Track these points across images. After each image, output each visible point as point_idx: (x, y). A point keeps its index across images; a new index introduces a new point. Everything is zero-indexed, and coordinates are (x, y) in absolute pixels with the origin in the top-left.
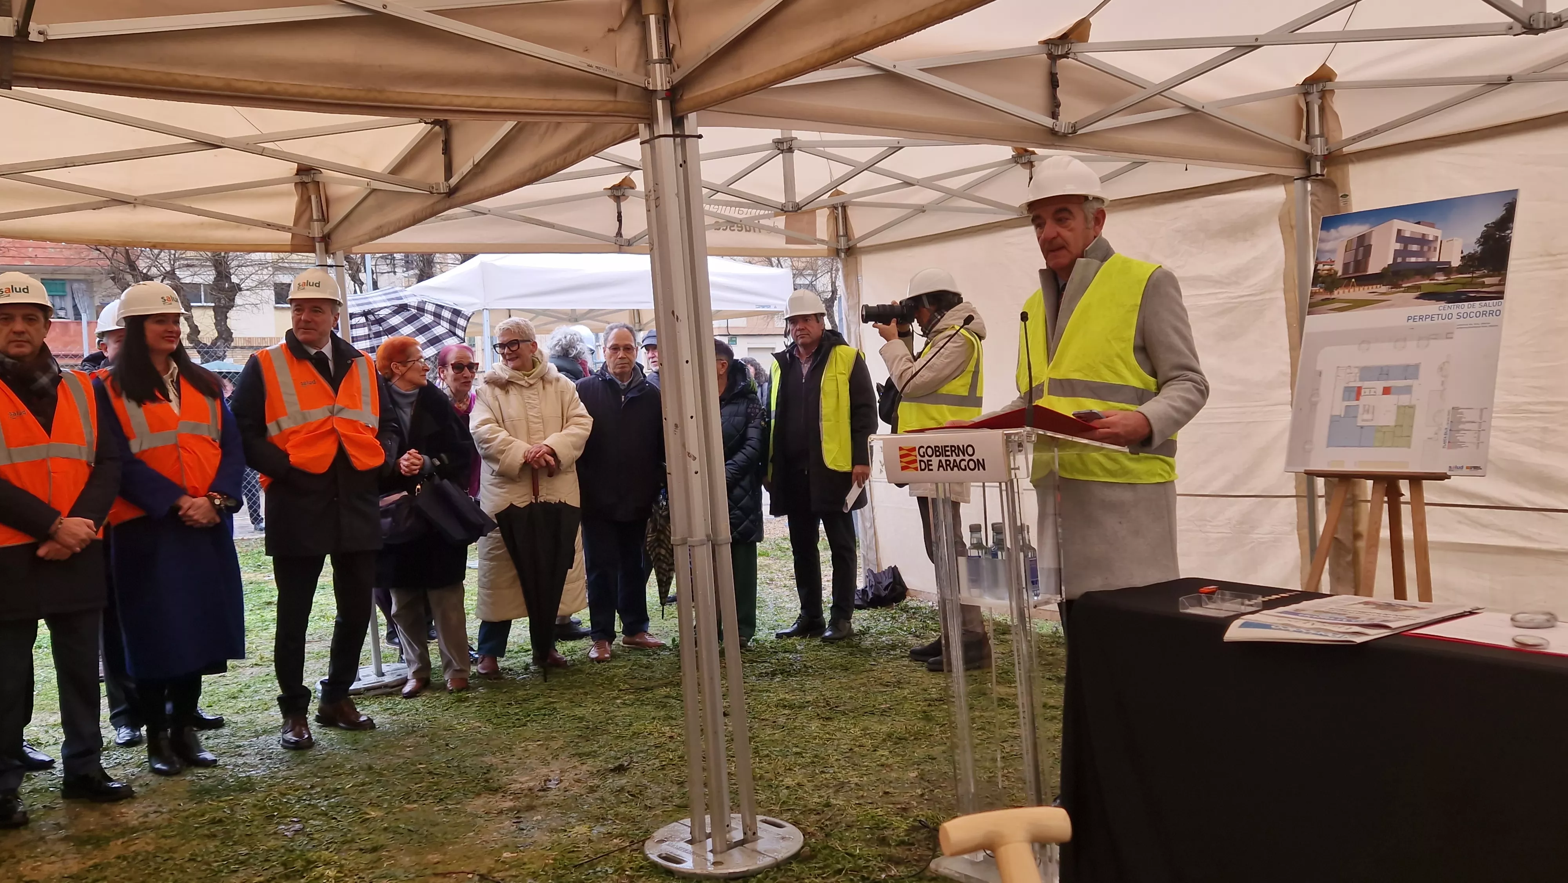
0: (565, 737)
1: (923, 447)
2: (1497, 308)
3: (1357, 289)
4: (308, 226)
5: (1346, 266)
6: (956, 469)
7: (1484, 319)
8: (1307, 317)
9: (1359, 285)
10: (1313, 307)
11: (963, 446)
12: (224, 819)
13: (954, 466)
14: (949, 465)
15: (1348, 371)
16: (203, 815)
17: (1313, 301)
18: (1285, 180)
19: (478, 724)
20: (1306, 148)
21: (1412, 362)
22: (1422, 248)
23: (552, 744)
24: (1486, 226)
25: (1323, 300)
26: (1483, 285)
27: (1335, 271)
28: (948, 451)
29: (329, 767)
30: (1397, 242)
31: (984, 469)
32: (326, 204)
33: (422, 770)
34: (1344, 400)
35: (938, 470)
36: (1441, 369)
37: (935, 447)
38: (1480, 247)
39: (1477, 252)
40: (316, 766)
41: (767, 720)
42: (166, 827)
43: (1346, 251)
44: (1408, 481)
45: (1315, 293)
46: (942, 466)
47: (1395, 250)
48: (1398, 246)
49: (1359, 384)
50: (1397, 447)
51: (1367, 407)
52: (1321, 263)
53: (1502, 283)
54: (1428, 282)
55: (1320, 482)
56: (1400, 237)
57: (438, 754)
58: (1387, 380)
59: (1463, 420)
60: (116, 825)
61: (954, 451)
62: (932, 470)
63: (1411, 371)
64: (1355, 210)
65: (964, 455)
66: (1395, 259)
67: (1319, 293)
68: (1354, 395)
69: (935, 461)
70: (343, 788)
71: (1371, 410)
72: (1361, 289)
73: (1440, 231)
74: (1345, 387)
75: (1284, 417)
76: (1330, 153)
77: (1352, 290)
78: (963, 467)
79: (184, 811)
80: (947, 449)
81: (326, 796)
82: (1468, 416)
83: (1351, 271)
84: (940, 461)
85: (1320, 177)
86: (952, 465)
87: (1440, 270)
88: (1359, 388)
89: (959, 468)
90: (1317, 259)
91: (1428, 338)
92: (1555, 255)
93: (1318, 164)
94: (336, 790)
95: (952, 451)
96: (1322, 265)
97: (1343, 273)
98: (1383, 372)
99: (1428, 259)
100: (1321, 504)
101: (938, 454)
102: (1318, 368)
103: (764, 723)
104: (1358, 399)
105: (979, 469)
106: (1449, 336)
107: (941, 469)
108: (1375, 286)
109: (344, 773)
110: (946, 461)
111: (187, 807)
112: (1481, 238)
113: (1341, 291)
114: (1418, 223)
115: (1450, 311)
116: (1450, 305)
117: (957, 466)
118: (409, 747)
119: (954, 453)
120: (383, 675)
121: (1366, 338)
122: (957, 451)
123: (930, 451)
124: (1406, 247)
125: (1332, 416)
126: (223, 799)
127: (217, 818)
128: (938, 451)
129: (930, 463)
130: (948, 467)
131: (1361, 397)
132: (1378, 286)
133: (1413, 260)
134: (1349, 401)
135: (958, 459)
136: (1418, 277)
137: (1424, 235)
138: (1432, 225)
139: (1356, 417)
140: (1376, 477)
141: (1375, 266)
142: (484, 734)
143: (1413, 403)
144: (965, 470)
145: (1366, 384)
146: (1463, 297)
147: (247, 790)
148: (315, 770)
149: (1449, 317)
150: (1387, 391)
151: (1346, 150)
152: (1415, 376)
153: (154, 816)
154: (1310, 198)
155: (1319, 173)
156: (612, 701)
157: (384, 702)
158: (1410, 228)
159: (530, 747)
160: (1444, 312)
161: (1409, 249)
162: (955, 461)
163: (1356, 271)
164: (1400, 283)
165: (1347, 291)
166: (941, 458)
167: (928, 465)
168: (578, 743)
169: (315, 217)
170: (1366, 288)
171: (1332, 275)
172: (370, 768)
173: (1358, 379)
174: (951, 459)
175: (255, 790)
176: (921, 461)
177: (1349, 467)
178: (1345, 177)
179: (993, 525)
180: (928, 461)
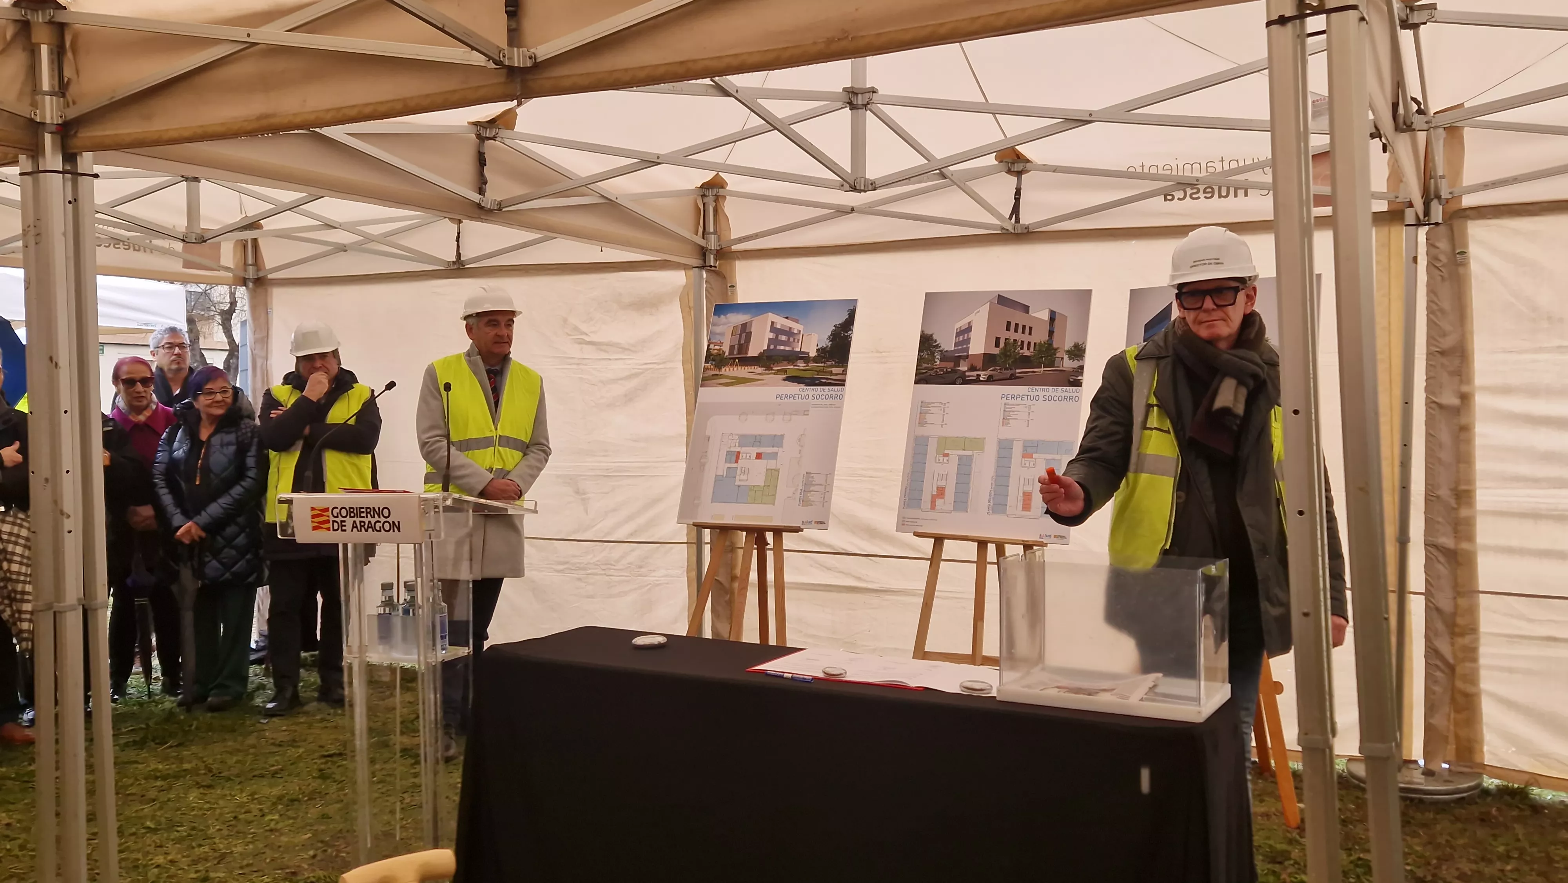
1: (337, 508)
2: (840, 393)
3: (739, 368)
5: (732, 348)
6: (370, 530)
7: (829, 402)
8: (700, 388)
9: (741, 365)
10: (706, 381)
11: (379, 508)
13: (368, 527)
14: (364, 526)
15: (730, 437)
17: (706, 375)
18: (685, 267)
20: (702, 243)
21: (779, 433)
22: (789, 339)
24: (834, 326)
25: (713, 375)
26: (831, 373)
27: (723, 351)
28: (363, 512)
30: (770, 331)
31: (399, 531)
34: (726, 462)
35: (352, 531)
36: (799, 440)
37: (350, 508)
38: (830, 343)
39: (828, 346)
43: (732, 335)
44: (772, 533)
45: (708, 369)
46: (356, 527)
47: (769, 339)
48: (772, 335)
49: (738, 449)
50: (765, 504)
51: (744, 469)
52: (713, 343)
53: (844, 373)
54: (792, 367)
55: (707, 532)
56: (773, 329)
58: (760, 446)
59: (814, 483)
61: (370, 513)
62: (345, 531)
63: (777, 440)
64: (740, 300)
65: (379, 517)
66: (769, 346)
67: (710, 369)
68: (734, 458)
69: (349, 522)
71: (746, 472)
72: (743, 368)
73: (802, 326)
74: (727, 452)
75: (678, 473)
76: (721, 249)
77: (735, 369)
78: (378, 529)
80: (362, 510)
82: (818, 479)
83: (735, 352)
84: (354, 522)
85: (713, 268)
86: (366, 526)
87: (801, 358)
88: (738, 453)
89: (374, 529)
90: (710, 339)
91: (791, 414)
92: (881, 352)
93: (712, 256)
95: (367, 513)
96: (713, 345)
97: (729, 354)
98: (757, 440)
99: (793, 348)
100: (707, 549)
101: (352, 515)
102: (708, 433)
104: (737, 462)
105: (394, 531)
106: (805, 413)
107: (355, 530)
108: (753, 367)
110: (361, 522)
112: (831, 335)
113: (727, 369)
114: (787, 318)
115: (806, 393)
116: (807, 387)
117: (371, 527)
119: (369, 515)
121: (744, 410)
122: (372, 513)
123: (344, 512)
124: (777, 336)
125: (716, 475)
128: (353, 512)
129: (344, 524)
130: (363, 529)
131: (739, 461)
132: (756, 367)
133: (782, 348)
134: (730, 463)
135: (373, 521)
136: (785, 362)
137: (790, 328)
138: (797, 321)
139: (735, 477)
140: (749, 530)
141: (753, 351)
143: (778, 467)
144: (380, 531)
145: (744, 450)
146: (817, 382)
149: (806, 397)
150: (759, 456)
151: (734, 248)
152: (780, 445)
154: (705, 286)
155: (713, 265)
158: (781, 322)
160: (803, 393)
161: (779, 338)
162: (369, 522)
163: (739, 354)
164: (772, 366)
165: (732, 369)
166: (355, 519)
167: (342, 525)
170: (746, 368)
171: (721, 354)
173: (737, 444)
174: (366, 520)
176: (334, 521)
177: (728, 520)
178: (733, 270)
179: (405, 583)
180: (342, 521)
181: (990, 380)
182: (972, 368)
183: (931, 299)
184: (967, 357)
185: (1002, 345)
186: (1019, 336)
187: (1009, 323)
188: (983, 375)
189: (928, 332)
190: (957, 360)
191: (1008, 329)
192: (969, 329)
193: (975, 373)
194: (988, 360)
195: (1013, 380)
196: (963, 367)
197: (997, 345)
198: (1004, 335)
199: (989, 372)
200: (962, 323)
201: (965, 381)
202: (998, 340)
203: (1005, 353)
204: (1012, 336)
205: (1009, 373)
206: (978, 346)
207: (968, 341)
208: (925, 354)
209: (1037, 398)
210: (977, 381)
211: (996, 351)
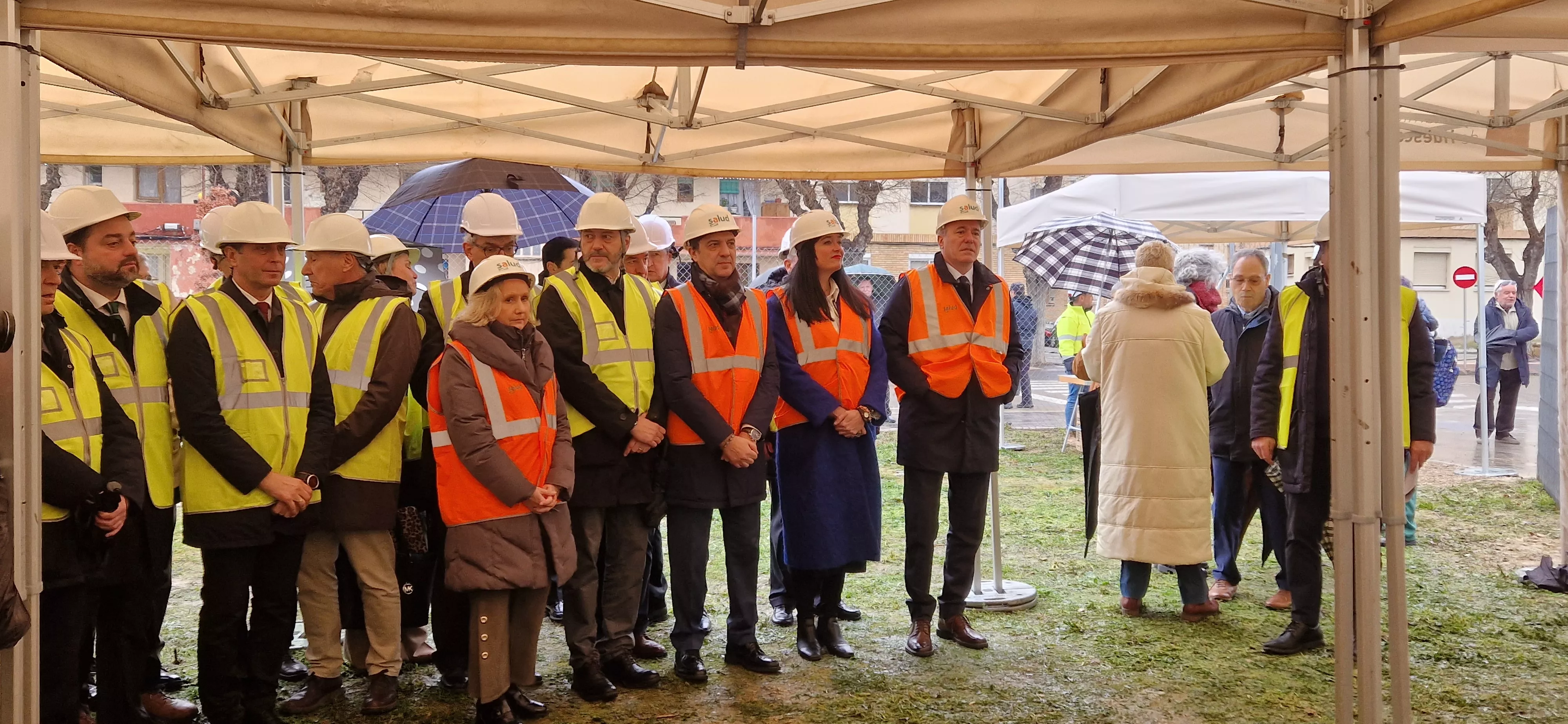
0: (1189, 692)
4: (961, 152)
12: (863, 715)
16: (844, 707)
19: (1098, 660)
23: (1174, 696)
29: (953, 680)
32: (978, 130)
33: (1041, 699)
40: (942, 675)
41: (1428, 714)
42: (814, 712)
57: (1056, 685)
60: (774, 702)
70: (967, 704)
79: (829, 699)
81: (952, 709)
94: (960, 704)
103: (1425, 717)
109: (968, 688)
111: (831, 695)
118: (1029, 672)
120: (1003, 592)
126: (862, 694)
127: (857, 713)
142: (1103, 672)
147: (880, 689)
148: (941, 680)
153: (804, 698)
156: (1242, 659)
157: (1004, 619)
159: (1151, 696)
168: (1203, 701)
169: (968, 143)
172: (992, 688)
175: (888, 690)
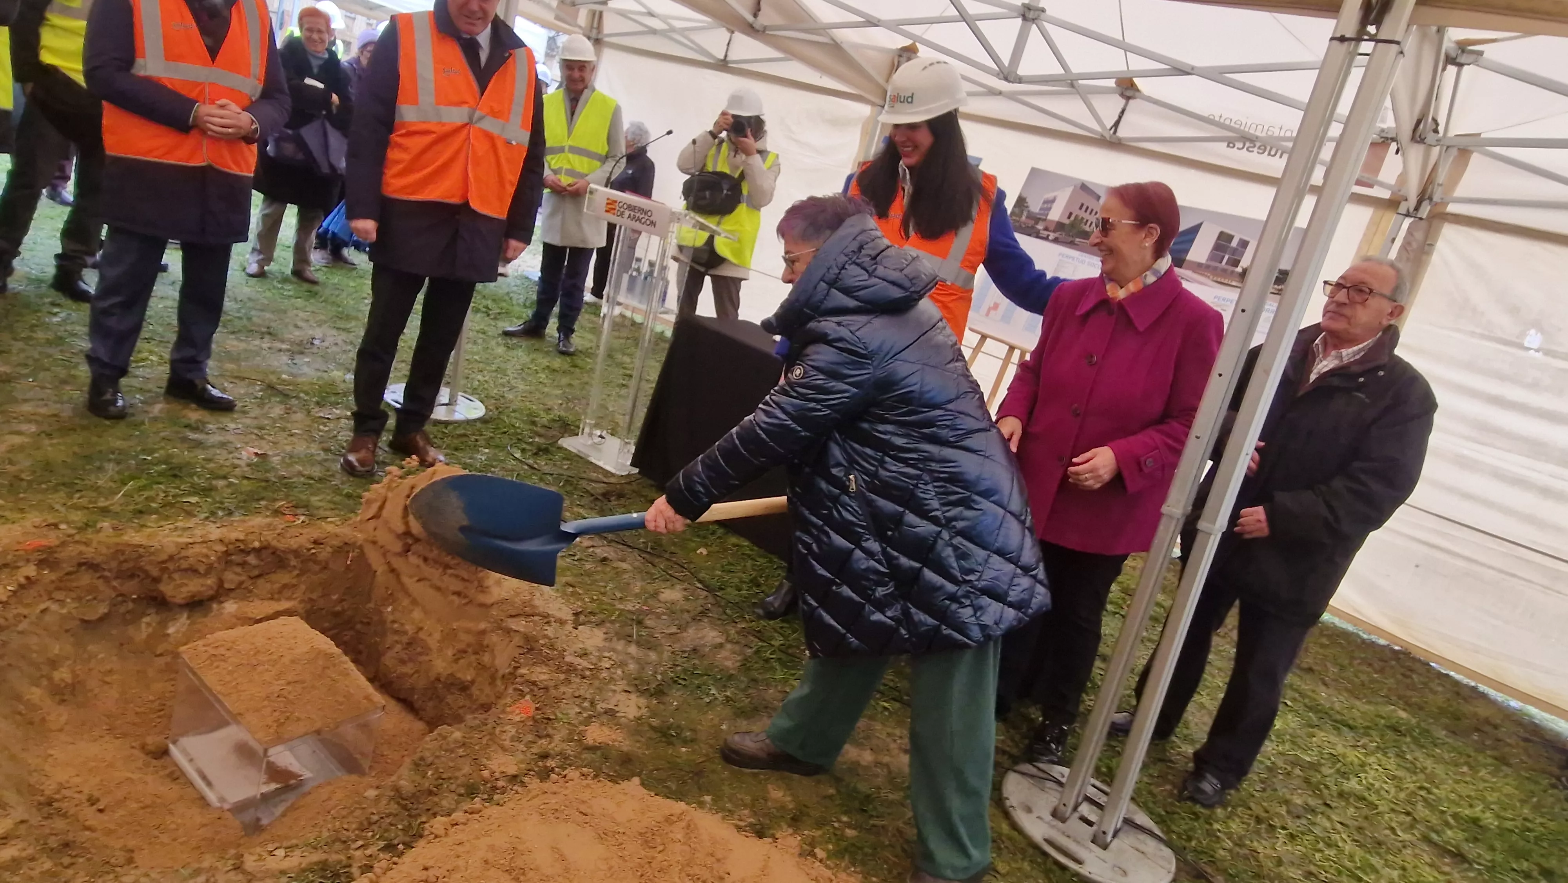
1: (620, 203)
11: (646, 211)
13: (637, 222)
28: (636, 211)
31: (655, 227)
35: (627, 221)
37: (628, 206)
46: (630, 219)
61: (640, 212)
62: (622, 220)
65: (645, 217)
69: (626, 214)
78: (643, 224)
80: (636, 208)
84: (629, 216)
89: (640, 224)
101: (629, 210)
105: (652, 227)
110: (633, 217)
123: (624, 208)
130: (633, 222)
135: (641, 217)
162: (638, 219)
166: (631, 212)
167: (622, 214)
174: (637, 215)
176: (617, 212)
181: (1056, 241)
182: (1046, 229)
183: (1035, 173)
184: (1045, 220)
185: (1072, 218)
186: (1086, 216)
187: (1082, 205)
188: (1052, 236)
189: (1024, 195)
190: (1037, 220)
191: (1081, 208)
192: (1053, 201)
193: (1046, 233)
194: (1060, 226)
195: (1071, 244)
196: (1040, 227)
197: (1069, 217)
198: (1076, 212)
199: (1057, 235)
200: (1050, 196)
201: (1038, 236)
202: (1071, 214)
203: (1072, 225)
204: (1082, 214)
205: (1071, 239)
206: (1056, 214)
207: (1050, 209)
208: (1017, 210)
209: (1083, 262)
210: (1046, 239)
211: (1067, 222)
